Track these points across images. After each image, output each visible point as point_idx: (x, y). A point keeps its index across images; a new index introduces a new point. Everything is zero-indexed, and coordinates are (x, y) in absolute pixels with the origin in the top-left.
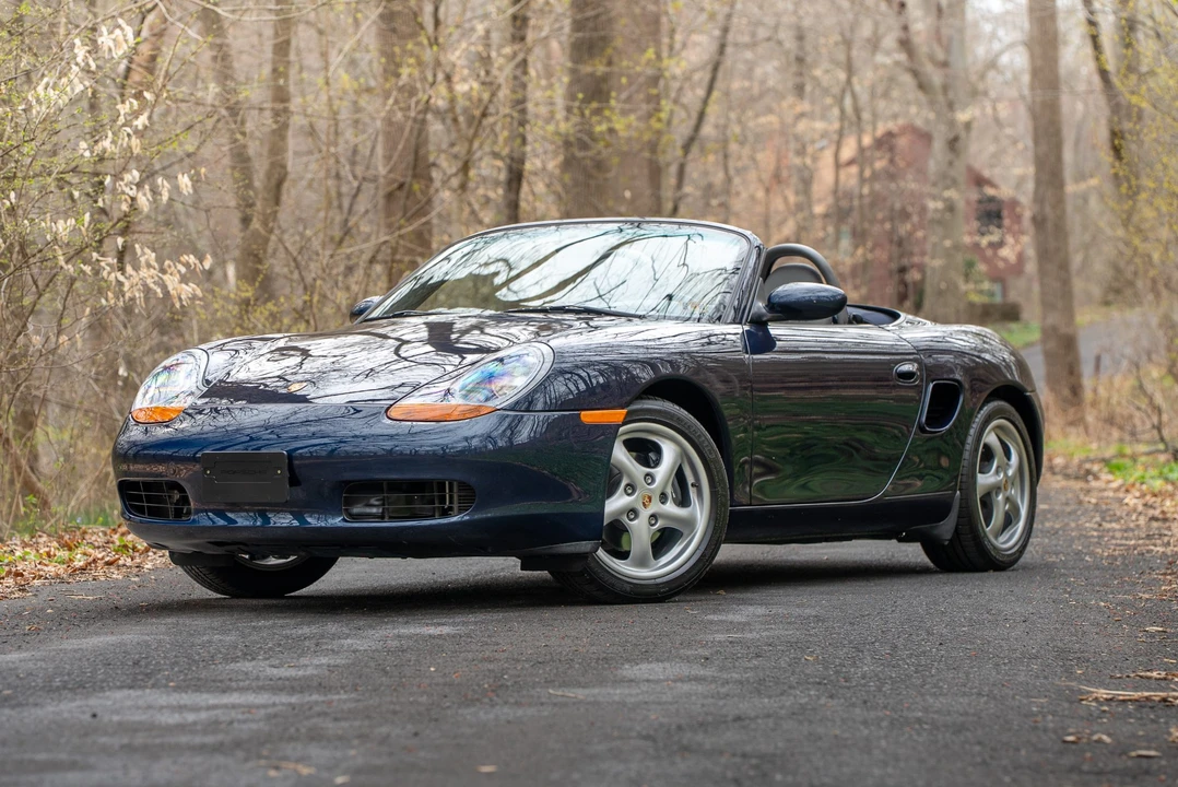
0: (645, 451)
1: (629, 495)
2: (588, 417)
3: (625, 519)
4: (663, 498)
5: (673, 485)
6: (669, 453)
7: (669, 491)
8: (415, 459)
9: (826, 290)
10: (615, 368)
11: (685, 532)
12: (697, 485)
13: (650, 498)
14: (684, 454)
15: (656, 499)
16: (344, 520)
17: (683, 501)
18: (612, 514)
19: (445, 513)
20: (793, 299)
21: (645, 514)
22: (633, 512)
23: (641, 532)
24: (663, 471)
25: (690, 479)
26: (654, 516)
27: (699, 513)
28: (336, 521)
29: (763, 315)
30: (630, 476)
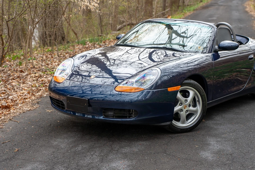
0: (185, 94)
1: (180, 106)
2: (170, 89)
3: (179, 112)
4: (190, 106)
5: (192, 102)
6: (192, 93)
7: (191, 104)
8: (123, 103)
9: (233, 43)
10: (179, 73)
11: (195, 114)
12: (199, 101)
13: (186, 106)
14: (195, 94)
15: (188, 106)
16: (103, 117)
17: (195, 106)
18: (176, 111)
19: (129, 117)
20: (225, 46)
21: (185, 110)
22: (181, 110)
23: (183, 114)
24: (190, 99)
25: (197, 99)
26: (187, 111)
27: (199, 108)
28: (101, 118)
29: (217, 49)
30: (181, 101)
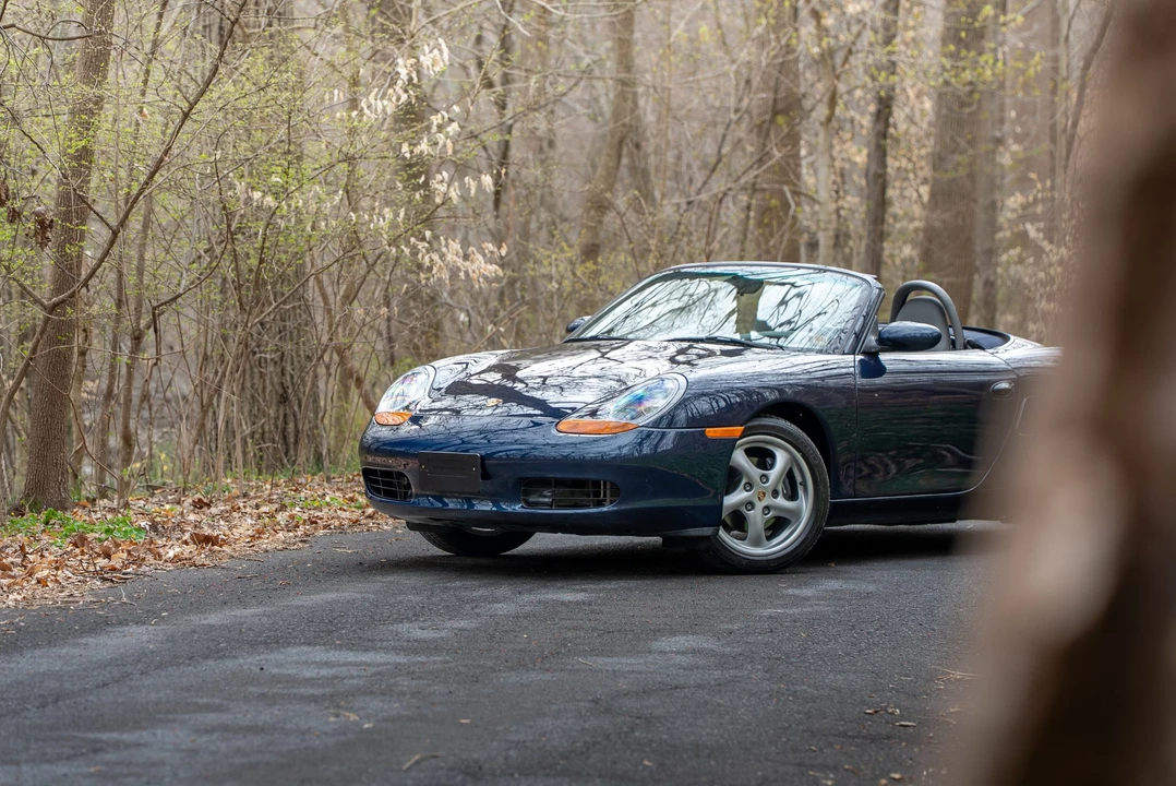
0: (763, 457)
1: (747, 491)
2: (711, 432)
3: (743, 509)
4: (775, 494)
5: (784, 482)
6: (781, 459)
7: (780, 488)
8: (582, 463)
9: (928, 329)
11: (793, 521)
12: (804, 485)
13: (764, 494)
14: (793, 459)
15: (769, 494)
16: (523, 507)
17: (793, 496)
18: (731, 506)
19: (600, 504)
20: (900, 335)
21: (760, 505)
22: (750, 504)
23: (756, 518)
24: (774, 474)
25: (798, 479)
26: (767, 508)
27: (805, 505)
28: (518, 508)
29: (875, 347)
30: (748, 476)
